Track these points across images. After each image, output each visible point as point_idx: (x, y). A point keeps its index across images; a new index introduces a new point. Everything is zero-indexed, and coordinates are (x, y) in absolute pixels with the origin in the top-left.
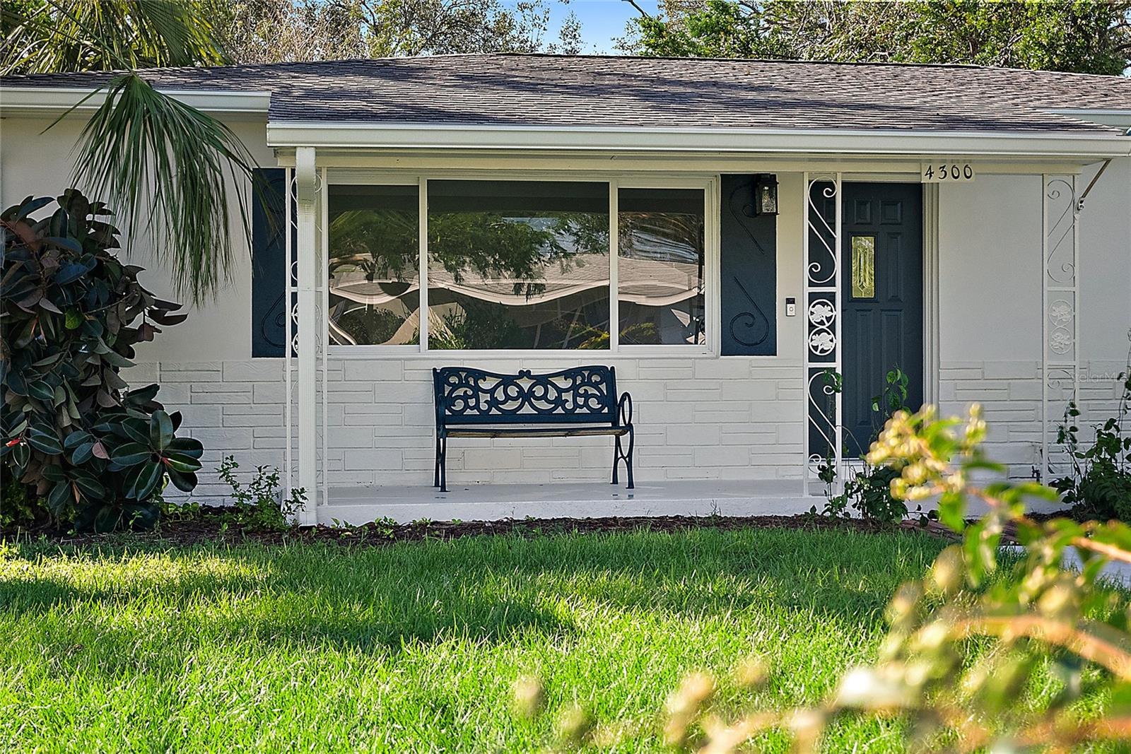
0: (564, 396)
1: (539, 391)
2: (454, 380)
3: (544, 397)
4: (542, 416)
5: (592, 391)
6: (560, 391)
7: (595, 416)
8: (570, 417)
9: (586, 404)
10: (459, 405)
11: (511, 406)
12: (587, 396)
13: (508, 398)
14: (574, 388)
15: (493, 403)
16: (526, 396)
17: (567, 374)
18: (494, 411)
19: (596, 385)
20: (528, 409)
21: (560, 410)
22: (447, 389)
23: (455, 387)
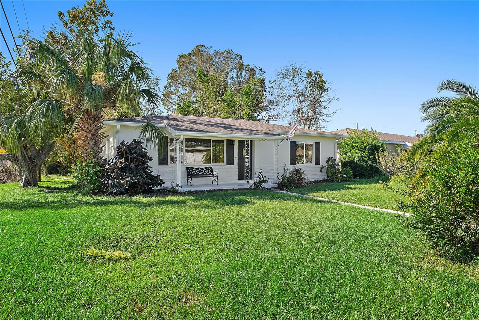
0: (206, 171)
1: (202, 171)
2: (189, 169)
3: (203, 171)
4: (203, 174)
5: (209, 170)
6: (205, 170)
7: (210, 174)
8: (206, 174)
9: (209, 172)
10: (190, 173)
11: (198, 173)
12: (209, 171)
13: (197, 172)
14: (207, 170)
15: (195, 172)
16: (200, 171)
17: (205, 168)
18: (196, 174)
19: (210, 170)
20: (200, 173)
21: (205, 173)
22: (189, 170)
23: (190, 170)
